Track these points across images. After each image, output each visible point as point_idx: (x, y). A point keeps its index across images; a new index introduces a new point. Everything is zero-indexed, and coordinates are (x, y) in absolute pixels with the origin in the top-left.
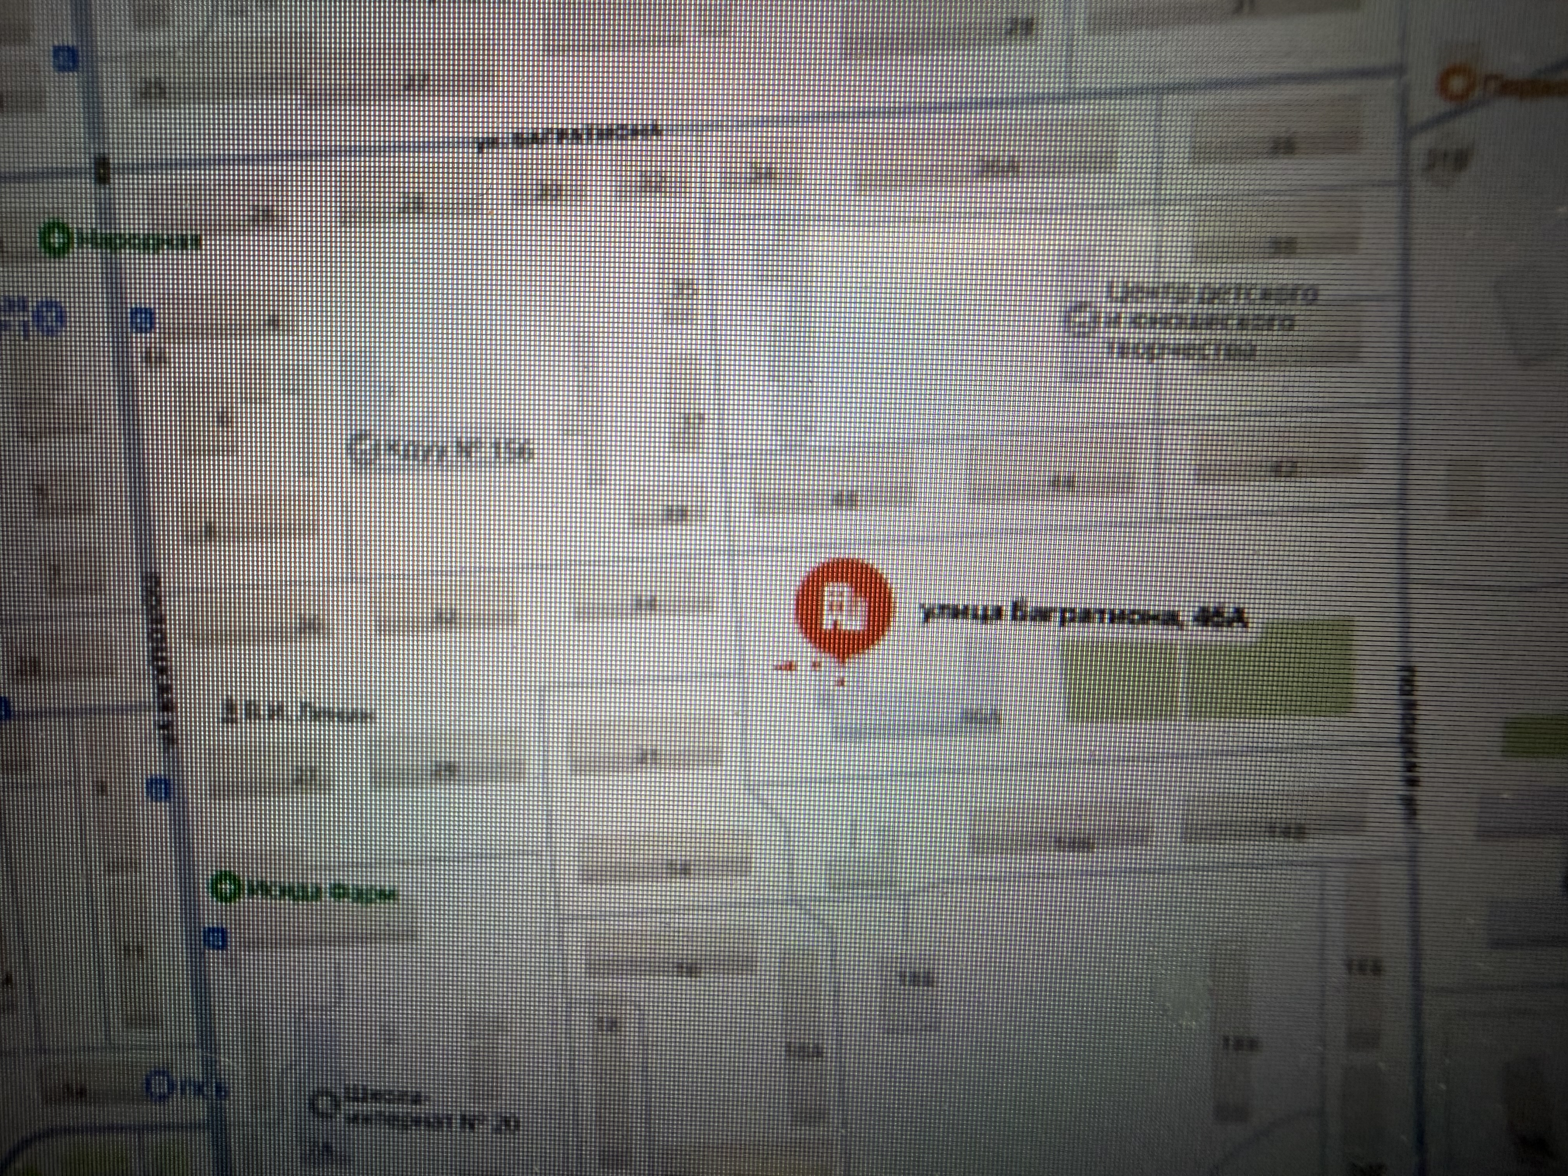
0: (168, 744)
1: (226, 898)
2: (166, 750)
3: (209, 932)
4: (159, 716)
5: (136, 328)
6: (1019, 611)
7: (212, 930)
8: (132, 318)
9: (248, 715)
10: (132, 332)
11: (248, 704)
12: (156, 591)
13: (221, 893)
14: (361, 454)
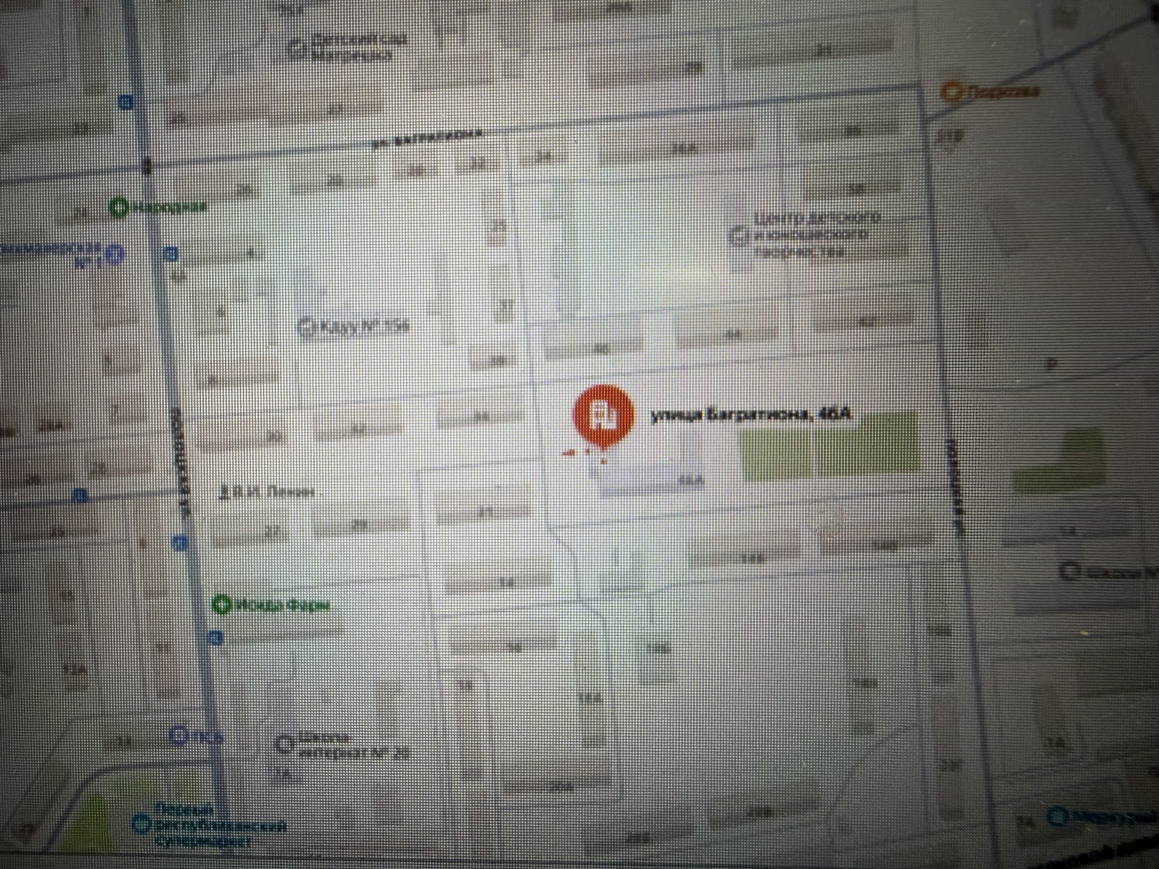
0: (185, 514)
1: (221, 611)
2: (184, 518)
3: (210, 634)
4: (179, 496)
5: (167, 259)
6: (711, 414)
7: (212, 633)
8: (164, 253)
9: (235, 494)
10: (164, 262)
11: (235, 488)
12: (178, 419)
13: (218, 608)
14: (304, 331)
